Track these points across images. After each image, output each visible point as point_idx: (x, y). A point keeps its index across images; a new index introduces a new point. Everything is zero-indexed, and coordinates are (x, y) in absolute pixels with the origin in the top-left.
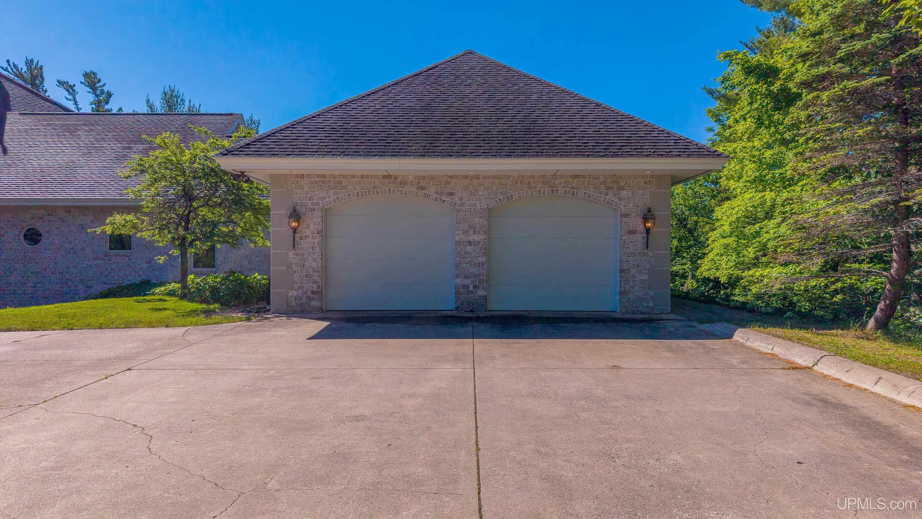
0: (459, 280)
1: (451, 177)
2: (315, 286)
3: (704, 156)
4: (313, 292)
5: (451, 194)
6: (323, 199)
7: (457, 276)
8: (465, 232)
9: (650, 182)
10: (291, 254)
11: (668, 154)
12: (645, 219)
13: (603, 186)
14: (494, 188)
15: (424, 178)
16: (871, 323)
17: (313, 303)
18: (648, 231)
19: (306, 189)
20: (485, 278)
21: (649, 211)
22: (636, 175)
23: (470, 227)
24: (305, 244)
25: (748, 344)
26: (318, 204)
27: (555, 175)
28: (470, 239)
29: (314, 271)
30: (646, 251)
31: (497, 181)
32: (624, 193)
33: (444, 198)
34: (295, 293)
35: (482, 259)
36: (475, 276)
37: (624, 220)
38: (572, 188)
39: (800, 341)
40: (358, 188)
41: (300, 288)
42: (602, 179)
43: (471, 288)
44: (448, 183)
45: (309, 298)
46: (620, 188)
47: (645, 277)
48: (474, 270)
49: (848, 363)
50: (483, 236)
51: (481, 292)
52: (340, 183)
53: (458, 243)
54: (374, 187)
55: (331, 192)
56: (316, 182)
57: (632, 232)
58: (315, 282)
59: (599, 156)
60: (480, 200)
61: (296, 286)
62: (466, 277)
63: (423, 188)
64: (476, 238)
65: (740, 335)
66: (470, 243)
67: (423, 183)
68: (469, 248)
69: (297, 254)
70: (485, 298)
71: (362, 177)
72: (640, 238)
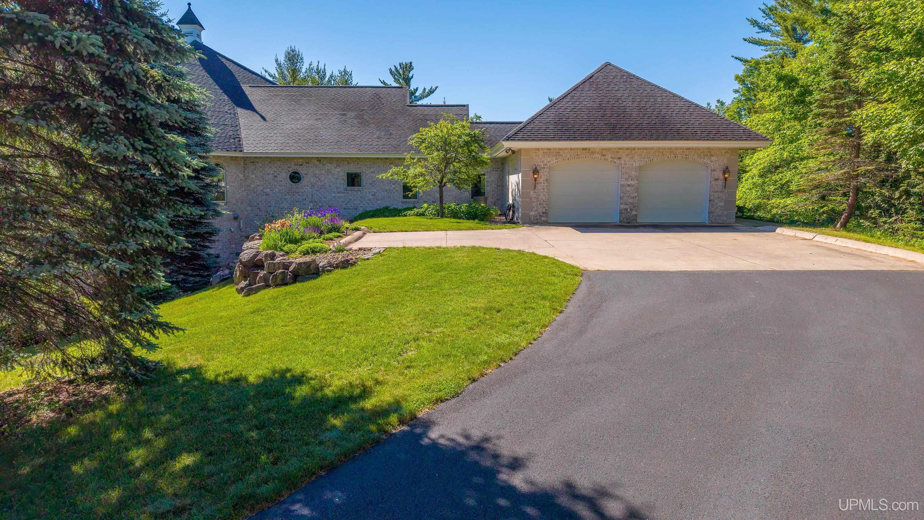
0: (622, 206)
1: (620, 149)
2: (544, 209)
3: (760, 140)
4: (543, 213)
5: (620, 158)
6: (550, 162)
7: (621, 204)
8: (627, 179)
9: (728, 152)
10: (532, 192)
11: (740, 139)
12: (724, 173)
13: (702, 155)
14: (644, 155)
15: (605, 149)
16: (838, 225)
17: (543, 219)
18: (726, 179)
19: (541, 156)
20: (636, 205)
21: (727, 168)
22: (720, 149)
23: (629, 176)
24: (539, 187)
25: (784, 233)
26: (546, 165)
27: (677, 148)
28: (629, 183)
29: (544, 201)
30: (724, 190)
31: (645, 151)
32: (713, 158)
33: (615, 161)
34: (533, 213)
35: (635, 195)
36: (631, 203)
37: (713, 173)
38: (686, 155)
39: (807, 231)
40: (569, 156)
41: (536, 211)
42: (702, 150)
43: (629, 210)
44: (618, 152)
45: (541, 216)
46: (711, 155)
47: (723, 204)
48: (631, 200)
49: (826, 236)
50: (636, 182)
51: (634, 213)
52: (559, 153)
53: (622, 186)
54: (578, 155)
55: (554, 158)
56: (546, 153)
57: (716, 180)
58: (544, 207)
59: (704, 140)
60: (635, 161)
61: (534, 209)
62: (626, 204)
63: (604, 155)
64: (632, 182)
65: (779, 230)
66: (629, 185)
67: (604, 152)
68: (628, 189)
69: (535, 192)
70: (636, 215)
71: (571, 149)
72: (721, 183)
